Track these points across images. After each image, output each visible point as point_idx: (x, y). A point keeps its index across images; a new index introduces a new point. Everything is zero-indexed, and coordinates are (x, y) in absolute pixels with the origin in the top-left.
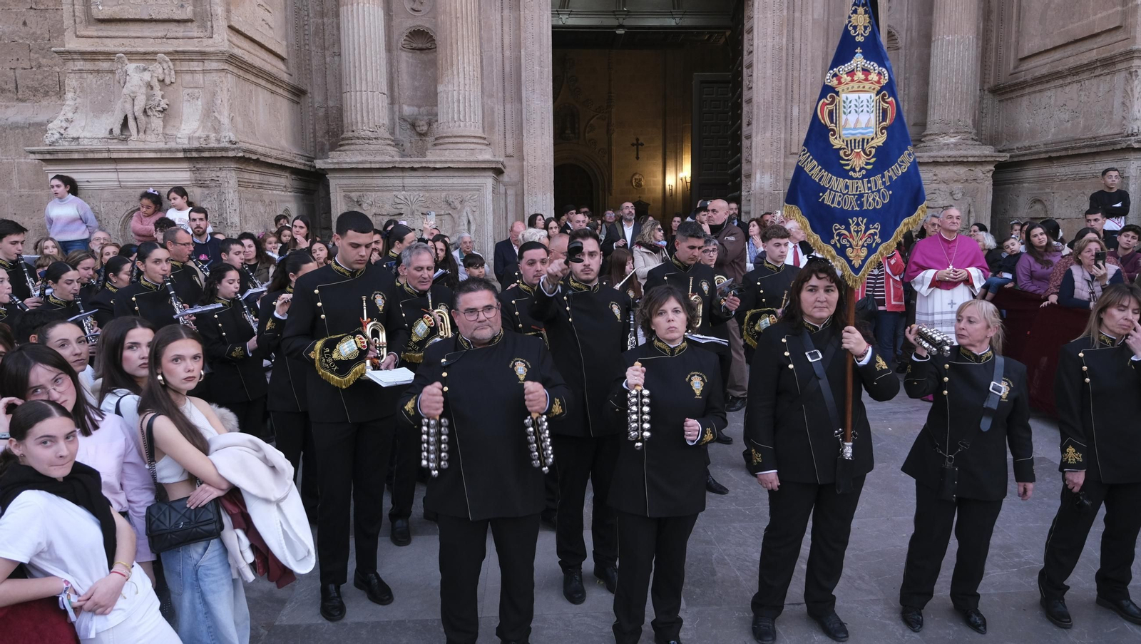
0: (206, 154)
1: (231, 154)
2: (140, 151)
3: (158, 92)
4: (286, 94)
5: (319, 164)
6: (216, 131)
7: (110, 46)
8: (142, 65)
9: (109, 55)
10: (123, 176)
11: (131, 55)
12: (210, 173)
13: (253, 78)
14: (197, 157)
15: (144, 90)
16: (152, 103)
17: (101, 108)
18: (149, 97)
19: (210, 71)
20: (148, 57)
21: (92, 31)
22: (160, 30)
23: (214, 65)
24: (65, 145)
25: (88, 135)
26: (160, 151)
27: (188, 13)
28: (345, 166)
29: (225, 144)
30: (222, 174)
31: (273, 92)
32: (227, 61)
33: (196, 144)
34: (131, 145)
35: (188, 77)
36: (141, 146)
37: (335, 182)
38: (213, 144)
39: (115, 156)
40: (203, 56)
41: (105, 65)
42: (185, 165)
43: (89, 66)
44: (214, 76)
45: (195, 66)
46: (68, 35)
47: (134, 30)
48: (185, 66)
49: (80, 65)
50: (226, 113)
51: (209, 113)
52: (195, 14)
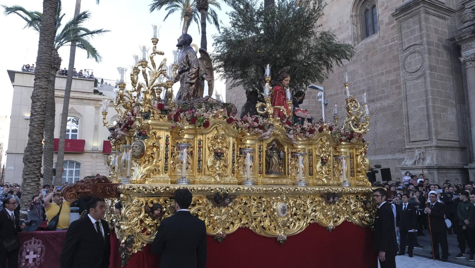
0: (430, 167)
1: (435, 167)
2: (418, 167)
3: (422, 155)
4: (458, 150)
5: (465, 167)
6: (433, 162)
7: (413, 146)
8: (419, 150)
9: (413, 148)
10: (415, 172)
11: (417, 148)
12: (431, 171)
13: (445, 149)
14: (429, 168)
15: (419, 155)
16: (420, 157)
17: (412, 158)
18: (420, 156)
19: (432, 150)
20: (420, 148)
21: (410, 144)
22: (423, 142)
23: (433, 149)
24: (405, 166)
25: (409, 164)
26: (421, 167)
27: (428, 139)
28: (472, 167)
29: (434, 165)
30: (434, 171)
31: (452, 150)
32: (436, 147)
33: (429, 165)
34: (416, 166)
35: (428, 151)
36: (418, 166)
37: (470, 172)
38: (432, 165)
39: (413, 168)
40: (431, 147)
41: (412, 150)
42: (426, 170)
43: (410, 150)
44: (433, 151)
45: (430, 149)
46: (406, 145)
47: (418, 143)
48: (427, 149)
49: (408, 150)
50: (435, 158)
51: (432, 158)
52: (429, 138)
